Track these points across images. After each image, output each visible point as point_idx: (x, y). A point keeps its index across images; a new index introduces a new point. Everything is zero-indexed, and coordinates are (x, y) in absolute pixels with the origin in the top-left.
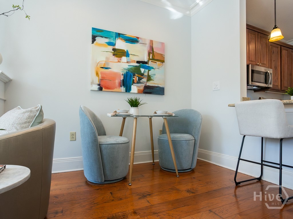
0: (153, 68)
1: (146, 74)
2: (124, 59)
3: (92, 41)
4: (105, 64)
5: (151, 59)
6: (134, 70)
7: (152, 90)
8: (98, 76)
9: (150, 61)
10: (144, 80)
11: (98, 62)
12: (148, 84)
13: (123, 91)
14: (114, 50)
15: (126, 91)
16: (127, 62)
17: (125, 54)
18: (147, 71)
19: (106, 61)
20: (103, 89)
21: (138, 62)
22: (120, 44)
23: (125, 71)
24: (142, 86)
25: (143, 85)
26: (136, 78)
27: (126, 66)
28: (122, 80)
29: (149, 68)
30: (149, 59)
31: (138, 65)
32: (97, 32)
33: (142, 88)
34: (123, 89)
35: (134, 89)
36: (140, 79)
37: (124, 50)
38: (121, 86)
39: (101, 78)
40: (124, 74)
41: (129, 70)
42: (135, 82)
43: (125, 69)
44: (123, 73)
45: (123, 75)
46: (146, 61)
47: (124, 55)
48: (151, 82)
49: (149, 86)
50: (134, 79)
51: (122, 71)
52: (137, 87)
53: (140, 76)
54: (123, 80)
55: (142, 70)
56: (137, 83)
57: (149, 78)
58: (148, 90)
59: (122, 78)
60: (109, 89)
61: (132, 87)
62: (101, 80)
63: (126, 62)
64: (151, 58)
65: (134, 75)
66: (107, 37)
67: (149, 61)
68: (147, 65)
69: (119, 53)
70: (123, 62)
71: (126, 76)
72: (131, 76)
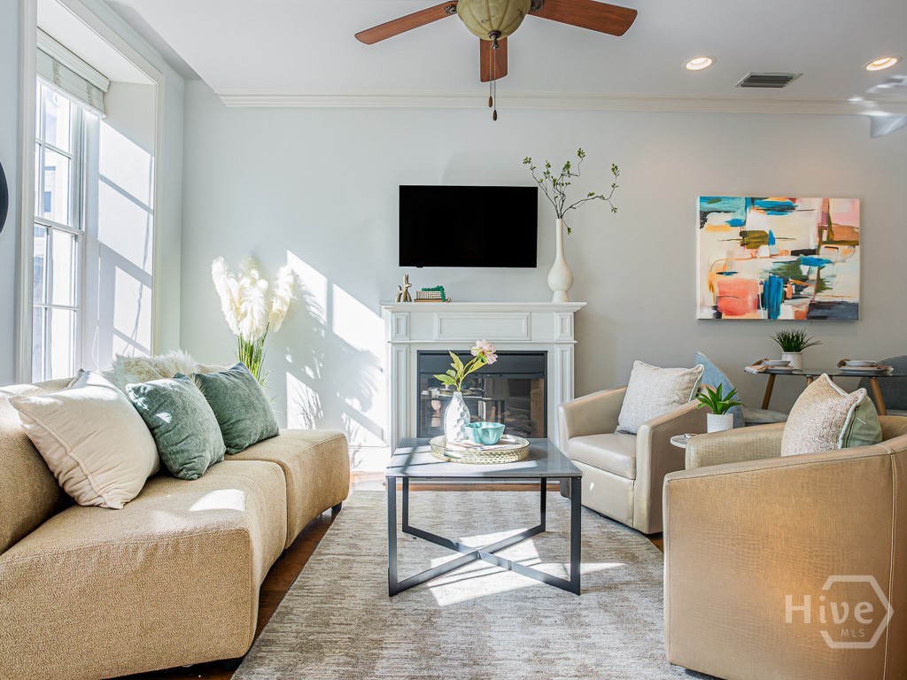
0: (829, 262)
1: (813, 277)
2: (764, 250)
3: (701, 224)
4: (725, 266)
5: (825, 243)
6: (785, 271)
7: (826, 311)
8: (713, 291)
9: (823, 246)
10: (810, 290)
11: (712, 262)
12: (817, 299)
13: (762, 318)
14: (743, 234)
15: (769, 317)
16: (771, 256)
17: (766, 238)
18: (815, 269)
19: (727, 260)
20: (724, 316)
21: (794, 253)
22: (757, 220)
23: (767, 276)
24: (804, 304)
25: (807, 301)
26: (790, 289)
27: (770, 265)
28: (760, 294)
29: (820, 264)
30: (821, 242)
31: (795, 258)
32: (710, 203)
33: (804, 309)
34: (762, 314)
35: (787, 311)
36: (799, 289)
37: (764, 232)
38: (759, 308)
39: (718, 295)
40: (765, 282)
41: (774, 272)
42: (789, 296)
43: (766, 271)
44: (763, 280)
45: (761, 283)
46: (813, 248)
47: (764, 243)
48: (826, 292)
49: (820, 302)
50: (786, 289)
51: (760, 275)
52: (793, 306)
53: (799, 282)
54: (763, 295)
55: (804, 269)
56: (793, 298)
57: (821, 285)
58: (818, 313)
59: (760, 290)
60: (735, 315)
61: (782, 306)
62: (719, 298)
63: (768, 255)
64: (824, 239)
65: (786, 282)
66: (727, 209)
67: (819, 246)
68: (815, 257)
69: (752, 240)
70: (761, 258)
71: (768, 285)
72: (779, 284)
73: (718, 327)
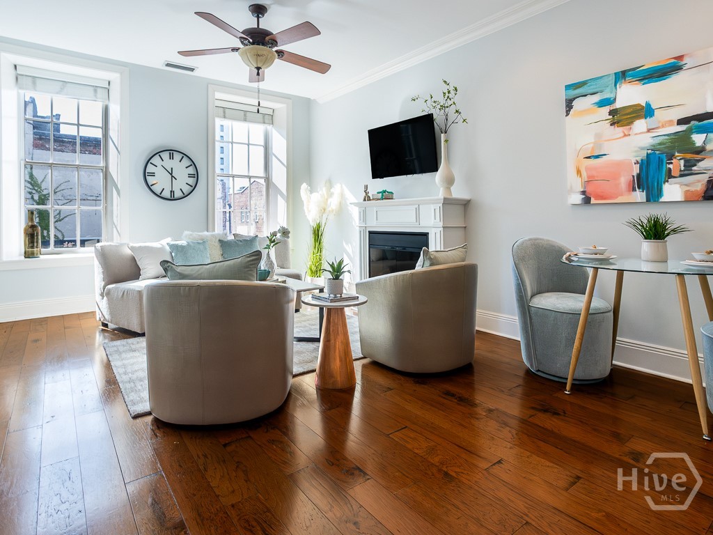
2: (640, 125)
3: (567, 111)
4: (593, 149)
6: (667, 145)
8: (581, 176)
10: (707, 164)
11: (579, 148)
13: (639, 201)
14: (612, 113)
15: (648, 200)
16: (649, 131)
19: (595, 143)
20: (593, 201)
21: (682, 122)
22: (629, 95)
23: (644, 154)
24: (699, 181)
25: (704, 178)
26: (677, 165)
27: (647, 141)
28: (635, 174)
31: (681, 128)
33: (699, 187)
34: (640, 196)
35: (673, 191)
36: (689, 164)
37: (639, 105)
38: (634, 190)
39: (586, 179)
40: (642, 160)
42: (675, 173)
43: (642, 149)
44: (639, 159)
45: (637, 163)
46: (711, 110)
47: (639, 117)
50: (671, 166)
51: (635, 154)
52: (681, 184)
53: (689, 156)
54: (639, 176)
55: (698, 139)
56: (681, 176)
61: (666, 187)
63: (645, 130)
65: (671, 157)
66: (594, 91)
70: (636, 134)
71: (645, 164)
72: (660, 161)
73: (587, 211)
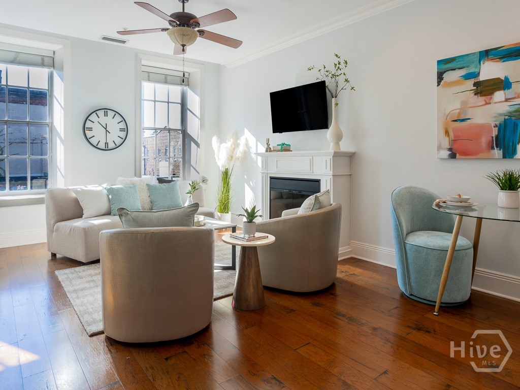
2: (499, 95)
3: (438, 82)
4: (459, 114)
8: (448, 136)
11: (447, 113)
13: (497, 157)
14: (476, 84)
15: (504, 157)
16: (507, 100)
17: (502, 84)
19: (461, 109)
20: (458, 156)
22: (490, 70)
23: (502, 119)
27: (505, 108)
28: (494, 136)
32: (445, 64)
34: (497, 153)
37: (499, 79)
38: (493, 148)
39: (453, 138)
41: (510, 115)
43: (501, 115)
44: (498, 123)
45: (496, 126)
47: (499, 89)
51: (494, 119)
54: (497, 137)
59: (494, 133)
60: (468, 155)
62: (454, 141)
63: (504, 100)
70: (496, 103)
71: (503, 127)
